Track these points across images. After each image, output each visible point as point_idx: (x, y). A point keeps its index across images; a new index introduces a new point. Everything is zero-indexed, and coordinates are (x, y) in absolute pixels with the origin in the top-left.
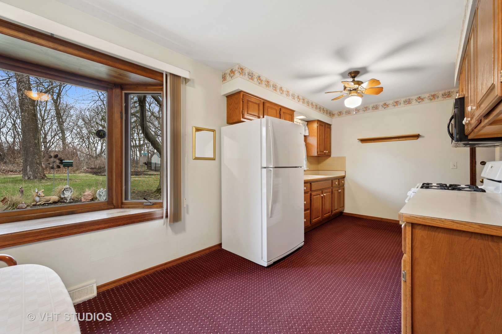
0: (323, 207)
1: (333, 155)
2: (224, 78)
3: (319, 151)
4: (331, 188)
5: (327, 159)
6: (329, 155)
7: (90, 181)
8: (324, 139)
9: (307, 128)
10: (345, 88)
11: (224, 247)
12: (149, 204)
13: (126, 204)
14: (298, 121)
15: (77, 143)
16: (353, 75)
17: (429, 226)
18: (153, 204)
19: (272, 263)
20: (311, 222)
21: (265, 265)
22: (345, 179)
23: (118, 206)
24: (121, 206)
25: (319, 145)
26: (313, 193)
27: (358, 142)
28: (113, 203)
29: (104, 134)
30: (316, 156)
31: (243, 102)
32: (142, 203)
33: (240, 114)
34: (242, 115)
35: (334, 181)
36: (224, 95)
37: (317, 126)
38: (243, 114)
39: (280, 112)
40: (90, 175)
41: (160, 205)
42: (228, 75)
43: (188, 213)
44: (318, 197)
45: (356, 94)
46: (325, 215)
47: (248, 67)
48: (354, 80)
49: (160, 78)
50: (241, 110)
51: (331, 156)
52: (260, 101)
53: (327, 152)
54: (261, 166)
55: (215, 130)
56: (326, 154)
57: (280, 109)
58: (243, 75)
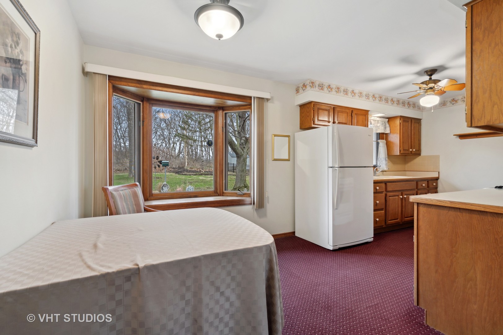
0: (404, 210)
1: (424, 152)
2: (297, 91)
3: (402, 150)
4: (416, 190)
5: (416, 158)
6: (418, 153)
7: (175, 179)
8: (410, 135)
9: (387, 125)
10: (420, 88)
11: (297, 235)
12: (241, 194)
13: (225, 193)
14: (376, 119)
15: (160, 144)
16: (429, 73)
17: (427, 204)
18: (244, 194)
19: (338, 248)
20: (386, 222)
21: (331, 248)
22: (439, 181)
23: (221, 194)
24: (222, 194)
25: (402, 142)
26: (389, 194)
27: (456, 138)
28: (217, 192)
29: (212, 143)
30: (398, 155)
31: (314, 110)
32: (236, 193)
33: (311, 121)
34: (312, 122)
35: (420, 183)
36: (298, 105)
37: (400, 123)
38: (314, 121)
39: (352, 114)
40: (174, 174)
41: (249, 195)
42: (301, 88)
43: (268, 203)
44: (396, 198)
45: (433, 93)
46: (405, 219)
47: (318, 80)
48: (431, 79)
49: (249, 101)
50: (312, 117)
51: (421, 155)
52: (331, 107)
53: (414, 150)
54: (328, 165)
55: (290, 136)
56: (413, 153)
57: (352, 111)
58: (314, 88)
